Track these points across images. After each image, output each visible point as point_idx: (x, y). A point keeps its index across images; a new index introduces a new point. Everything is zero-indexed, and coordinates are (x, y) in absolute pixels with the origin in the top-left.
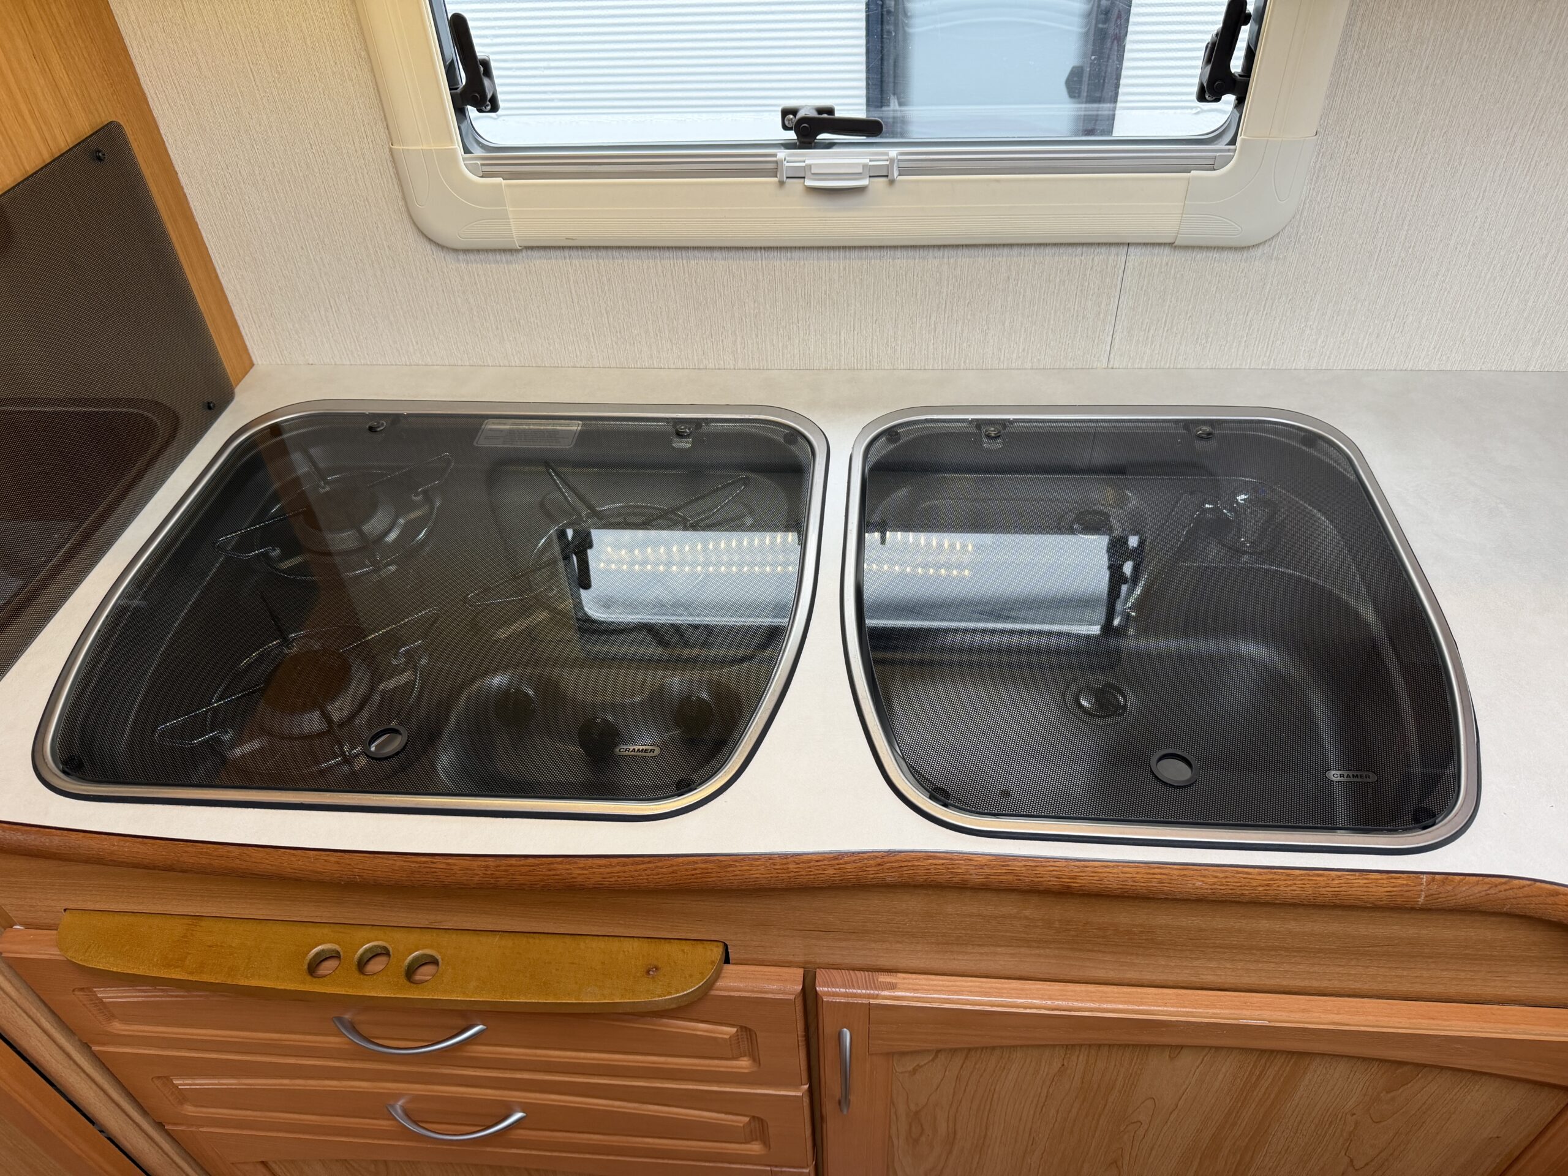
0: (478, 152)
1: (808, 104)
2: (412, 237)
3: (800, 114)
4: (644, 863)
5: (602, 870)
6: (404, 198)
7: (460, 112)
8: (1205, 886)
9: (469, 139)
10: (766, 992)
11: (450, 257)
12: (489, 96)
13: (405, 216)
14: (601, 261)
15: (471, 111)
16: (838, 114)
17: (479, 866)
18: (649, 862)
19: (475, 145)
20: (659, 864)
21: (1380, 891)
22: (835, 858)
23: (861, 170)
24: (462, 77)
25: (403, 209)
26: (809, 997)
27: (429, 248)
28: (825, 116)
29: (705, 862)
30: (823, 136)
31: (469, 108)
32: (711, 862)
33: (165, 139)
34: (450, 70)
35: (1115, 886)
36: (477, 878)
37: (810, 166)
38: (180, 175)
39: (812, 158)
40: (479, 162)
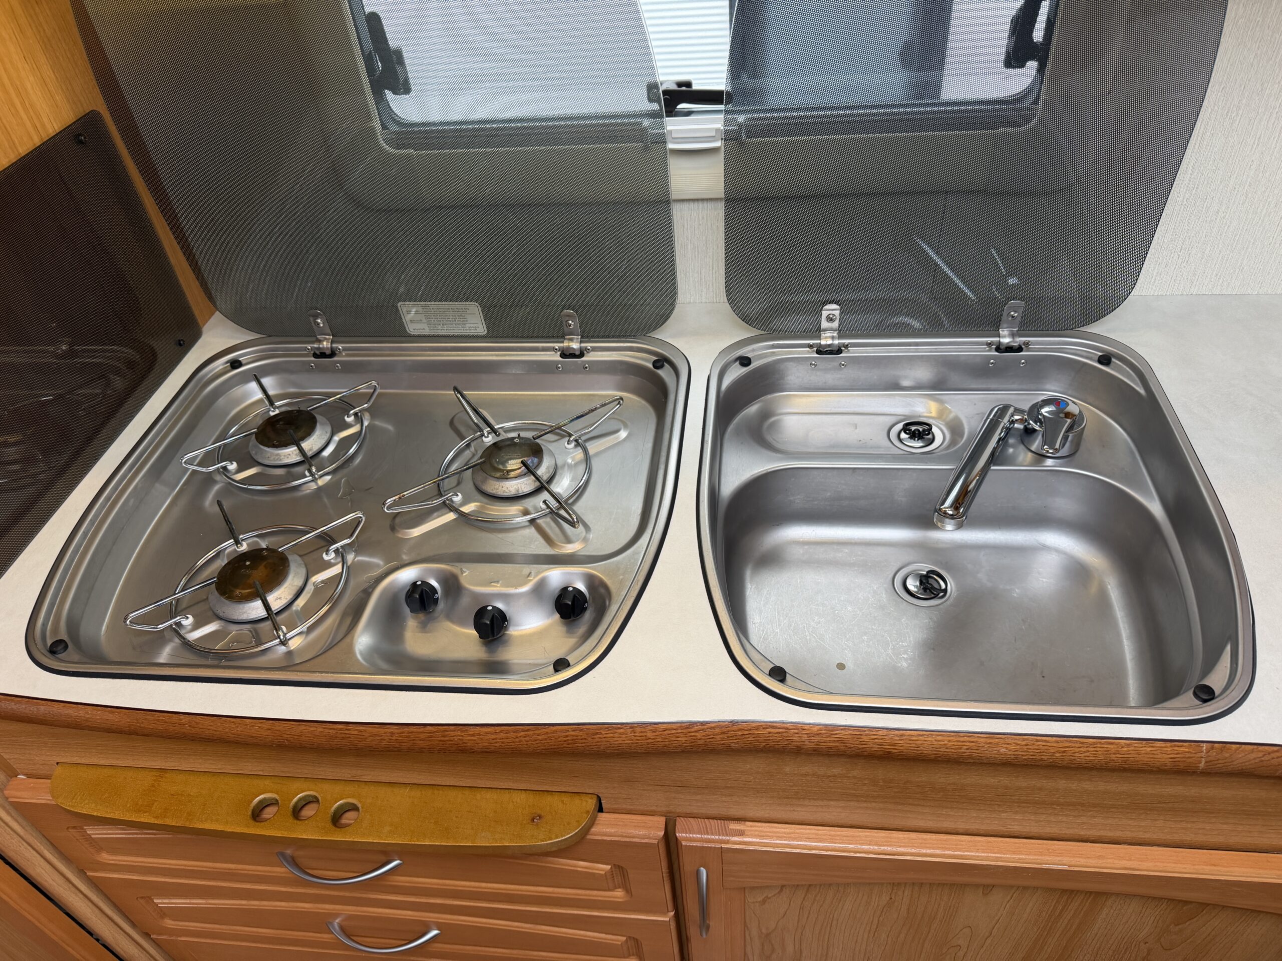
0: (394, 128)
1: (669, 79)
3: (663, 88)
4: (524, 731)
5: (489, 736)
7: (378, 94)
8: (1008, 752)
9: (386, 115)
10: (634, 837)
15: (389, 94)
16: (695, 87)
17: (385, 733)
18: (529, 730)
19: (391, 122)
20: (537, 732)
21: (1164, 757)
22: (686, 727)
23: (714, 134)
24: (379, 66)
26: (670, 840)
28: (684, 88)
29: (575, 730)
30: (683, 106)
31: (387, 91)
32: (580, 730)
34: (368, 61)
35: (930, 752)
36: (384, 743)
37: (670, 133)
39: (673, 125)
40: (394, 136)
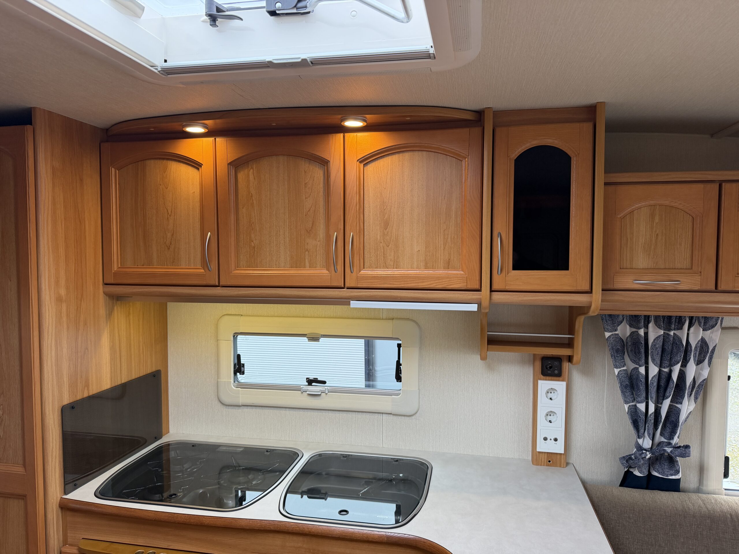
0: (236, 382)
1: (311, 377)
2: (217, 401)
3: (310, 379)
6: (218, 392)
7: (235, 374)
9: (236, 379)
11: (225, 407)
12: (242, 371)
13: (217, 396)
14: (259, 410)
15: (238, 374)
19: (237, 381)
23: (319, 391)
25: (217, 395)
27: (220, 404)
28: (315, 380)
33: (169, 375)
37: (308, 389)
38: (168, 384)
40: (236, 385)
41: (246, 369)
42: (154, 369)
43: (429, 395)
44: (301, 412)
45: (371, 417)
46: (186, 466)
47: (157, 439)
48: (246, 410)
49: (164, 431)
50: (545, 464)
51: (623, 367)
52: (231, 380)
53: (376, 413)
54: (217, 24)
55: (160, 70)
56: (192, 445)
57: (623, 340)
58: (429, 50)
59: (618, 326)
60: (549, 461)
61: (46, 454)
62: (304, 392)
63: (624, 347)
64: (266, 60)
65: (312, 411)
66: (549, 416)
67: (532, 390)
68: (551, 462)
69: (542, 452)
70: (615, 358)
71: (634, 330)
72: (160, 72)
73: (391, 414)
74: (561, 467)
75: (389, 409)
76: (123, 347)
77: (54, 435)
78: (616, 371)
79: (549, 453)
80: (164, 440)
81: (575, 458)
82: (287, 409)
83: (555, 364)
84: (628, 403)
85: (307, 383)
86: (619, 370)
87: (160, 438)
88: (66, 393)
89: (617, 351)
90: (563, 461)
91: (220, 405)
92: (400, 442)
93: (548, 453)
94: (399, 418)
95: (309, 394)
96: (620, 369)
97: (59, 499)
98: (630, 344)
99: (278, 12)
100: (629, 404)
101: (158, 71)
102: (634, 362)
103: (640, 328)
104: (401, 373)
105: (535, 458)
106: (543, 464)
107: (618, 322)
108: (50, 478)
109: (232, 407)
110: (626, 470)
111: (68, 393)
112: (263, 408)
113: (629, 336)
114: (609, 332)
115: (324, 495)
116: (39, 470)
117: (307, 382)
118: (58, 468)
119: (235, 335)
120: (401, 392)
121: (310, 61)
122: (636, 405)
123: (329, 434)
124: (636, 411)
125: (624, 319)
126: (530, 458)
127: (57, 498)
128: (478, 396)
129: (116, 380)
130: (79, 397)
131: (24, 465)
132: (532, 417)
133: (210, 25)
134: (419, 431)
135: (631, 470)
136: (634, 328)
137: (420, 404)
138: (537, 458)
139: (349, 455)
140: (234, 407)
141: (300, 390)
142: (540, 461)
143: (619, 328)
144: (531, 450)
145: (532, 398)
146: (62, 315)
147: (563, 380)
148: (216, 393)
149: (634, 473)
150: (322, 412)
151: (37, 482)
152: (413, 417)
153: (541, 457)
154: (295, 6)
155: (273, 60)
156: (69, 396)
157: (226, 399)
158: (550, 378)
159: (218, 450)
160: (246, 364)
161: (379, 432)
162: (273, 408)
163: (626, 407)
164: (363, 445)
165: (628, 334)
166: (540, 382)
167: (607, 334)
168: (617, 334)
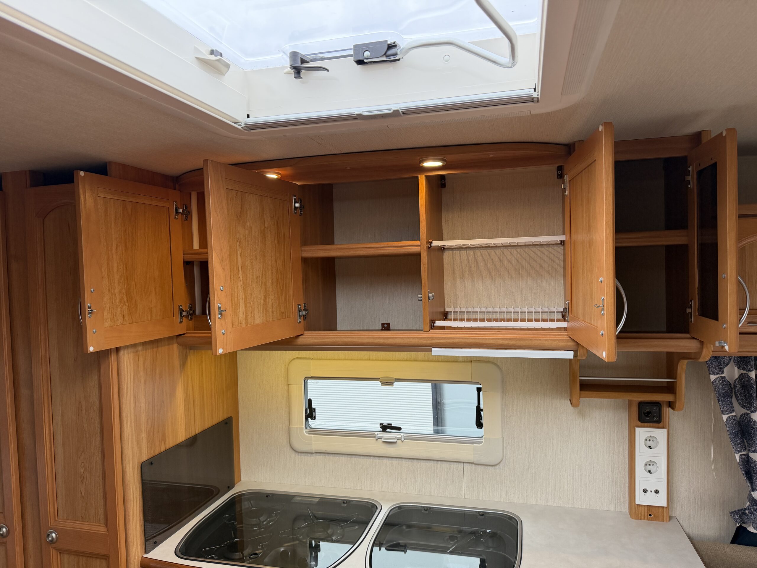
0: (308, 428)
1: (386, 423)
2: (289, 448)
3: (383, 425)
6: (289, 438)
7: (307, 419)
9: (307, 425)
11: (297, 454)
12: (314, 416)
13: (289, 443)
14: (333, 457)
15: (309, 419)
16: (393, 425)
19: (308, 427)
23: (395, 438)
24: (309, 411)
25: (288, 441)
28: (389, 425)
30: (388, 430)
31: (309, 418)
33: (239, 421)
34: (306, 410)
37: (383, 436)
38: (240, 430)
39: (385, 435)
40: (308, 431)
41: (317, 414)
42: (226, 416)
43: (514, 444)
44: (376, 460)
45: (451, 466)
46: (262, 519)
47: (229, 488)
48: (318, 457)
49: (236, 479)
50: (646, 518)
51: (732, 412)
52: (303, 426)
53: (456, 462)
54: (301, 76)
55: (244, 126)
56: (266, 495)
57: (729, 382)
58: (533, 94)
59: (725, 367)
60: (650, 515)
61: (127, 513)
62: (378, 439)
63: (731, 391)
64: (356, 112)
65: (388, 459)
66: (648, 465)
67: (628, 437)
68: (652, 516)
69: (642, 505)
70: (722, 403)
71: (743, 372)
72: (244, 128)
73: (473, 463)
74: (664, 521)
75: (470, 458)
76: (196, 397)
77: (134, 493)
78: (725, 417)
79: (650, 506)
80: (237, 489)
81: (678, 511)
82: (361, 457)
83: (654, 409)
84: (739, 452)
85: (381, 429)
86: (727, 416)
87: (233, 487)
88: (144, 449)
89: (725, 395)
90: (665, 515)
91: (292, 452)
92: (483, 494)
93: (648, 506)
94: (482, 467)
95: (384, 442)
96: (729, 415)
97: (140, 558)
98: (738, 387)
99: (365, 61)
100: (740, 454)
101: (241, 127)
102: (744, 406)
103: (750, 371)
104: (481, 419)
105: (634, 511)
106: (643, 518)
107: (724, 363)
108: (132, 537)
109: (305, 454)
110: (738, 525)
111: (146, 449)
112: (337, 455)
113: (737, 378)
114: (715, 375)
115: (404, 547)
116: (121, 530)
117: (380, 427)
118: (139, 527)
119: (306, 379)
120: (483, 440)
121: (401, 111)
122: (747, 455)
123: (407, 484)
124: (748, 461)
125: (731, 360)
126: (627, 510)
127: (138, 557)
128: (568, 444)
129: (190, 431)
130: (157, 452)
131: (106, 524)
132: (628, 466)
133: (295, 77)
134: (504, 482)
135: (744, 525)
136: (743, 369)
137: (504, 453)
138: (636, 511)
139: (430, 508)
140: (307, 454)
141: (375, 437)
142: (640, 515)
143: (725, 370)
144: (628, 502)
145: (628, 445)
146: (140, 370)
147: (663, 427)
148: (288, 440)
149: (748, 529)
150: (398, 461)
151: (119, 542)
152: (497, 467)
153: (640, 510)
154: (385, 54)
155: (363, 112)
156: (148, 452)
157: (298, 446)
158: (649, 424)
159: (293, 501)
160: (317, 408)
161: (460, 482)
162: (347, 456)
163: (737, 456)
164: (443, 496)
165: (736, 376)
166: (637, 429)
167: (713, 377)
168: (724, 377)
